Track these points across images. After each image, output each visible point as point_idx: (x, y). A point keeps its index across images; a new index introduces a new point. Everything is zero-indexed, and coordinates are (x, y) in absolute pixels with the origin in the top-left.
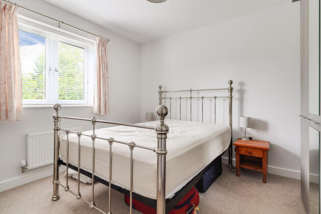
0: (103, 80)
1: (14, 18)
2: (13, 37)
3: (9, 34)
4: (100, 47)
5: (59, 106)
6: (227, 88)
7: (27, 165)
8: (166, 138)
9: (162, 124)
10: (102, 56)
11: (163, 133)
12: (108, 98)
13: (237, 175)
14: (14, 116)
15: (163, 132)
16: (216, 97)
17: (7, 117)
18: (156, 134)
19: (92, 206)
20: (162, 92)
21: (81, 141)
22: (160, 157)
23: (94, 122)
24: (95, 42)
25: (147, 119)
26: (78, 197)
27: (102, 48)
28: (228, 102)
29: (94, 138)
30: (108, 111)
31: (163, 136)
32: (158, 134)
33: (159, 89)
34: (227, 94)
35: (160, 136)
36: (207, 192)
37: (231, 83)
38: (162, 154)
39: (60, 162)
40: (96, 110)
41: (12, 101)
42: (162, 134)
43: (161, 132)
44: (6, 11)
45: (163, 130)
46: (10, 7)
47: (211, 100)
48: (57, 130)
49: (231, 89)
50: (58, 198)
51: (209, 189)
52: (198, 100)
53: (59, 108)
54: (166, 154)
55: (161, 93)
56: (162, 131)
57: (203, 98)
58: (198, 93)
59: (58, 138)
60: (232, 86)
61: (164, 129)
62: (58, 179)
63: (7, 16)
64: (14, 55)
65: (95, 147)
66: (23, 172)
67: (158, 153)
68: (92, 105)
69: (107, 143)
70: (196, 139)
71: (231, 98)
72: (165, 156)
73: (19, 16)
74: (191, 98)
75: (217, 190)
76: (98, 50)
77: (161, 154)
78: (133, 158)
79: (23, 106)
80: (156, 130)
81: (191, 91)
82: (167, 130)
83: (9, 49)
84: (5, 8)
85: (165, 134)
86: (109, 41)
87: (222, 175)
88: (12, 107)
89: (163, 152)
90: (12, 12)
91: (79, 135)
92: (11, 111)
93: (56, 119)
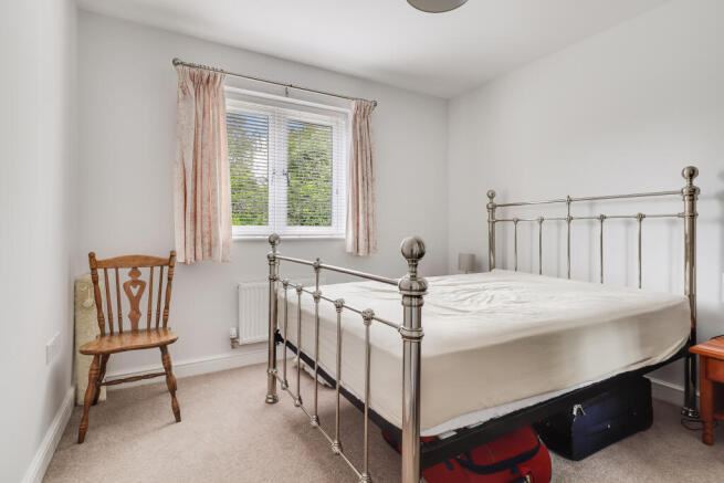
0: (363, 186)
1: (220, 93)
2: (219, 124)
3: (214, 121)
4: (358, 120)
5: (277, 238)
6: (680, 189)
7: (238, 337)
8: (420, 305)
9: (414, 277)
10: (361, 137)
11: (415, 296)
12: (374, 223)
13: (705, 442)
14: (219, 253)
15: (415, 293)
16: (641, 217)
17: (210, 255)
18: (401, 296)
19: (314, 423)
20: (495, 206)
21: (302, 303)
22: (408, 344)
23: (317, 268)
24: (348, 111)
25: (459, 268)
26: (297, 402)
27: (360, 123)
28: (681, 228)
29: (317, 298)
30: (374, 248)
31: (415, 301)
32: (405, 296)
33: (488, 200)
34: (681, 206)
35: (407, 300)
36: (585, 461)
37: (692, 173)
38: (414, 339)
39: (278, 338)
40: (350, 247)
41: (217, 229)
42: (411, 296)
43: (408, 293)
44: (210, 84)
45: (414, 288)
46: (215, 77)
47: (628, 224)
48: (273, 279)
49: (693, 194)
50: (275, 400)
51: (595, 455)
52: (591, 224)
53: (277, 242)
54: (419, 338)
55: (492, 208)
56: (411, 289)
57: (602, 218)
58: (591, 206)
59: (276, 295)
60: (696, 182)
61: (416, 286)
62: (274, 367)
63: (212, 93)
64: (220, 154)
65: (320, 314)
66: (233, 347)
67: (404, 337)
68: (344, 237)
69: (334, 308)
70: (538, 320)
71: (693, 216)
72: (419, 343)
73: (226, 88)
74: (570, 219)
75: (620, 463)
76: (354, 127)
77: (411, 338)
78: (371, 341)
79: (235, 238)
80: (401, 289)
81: (570, 201)
82: (424, 290)
83: (214, 146)
84: (208, 81)
85: (419, 297)
86: (376, 105)
87: (649, 431)
88: (217, 239)
89: (415, 334)
90: (217, 84)
91: (299, 291)
92: (216, 245)
93: (272, 260)
